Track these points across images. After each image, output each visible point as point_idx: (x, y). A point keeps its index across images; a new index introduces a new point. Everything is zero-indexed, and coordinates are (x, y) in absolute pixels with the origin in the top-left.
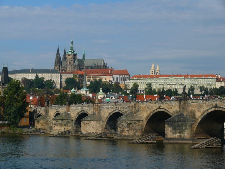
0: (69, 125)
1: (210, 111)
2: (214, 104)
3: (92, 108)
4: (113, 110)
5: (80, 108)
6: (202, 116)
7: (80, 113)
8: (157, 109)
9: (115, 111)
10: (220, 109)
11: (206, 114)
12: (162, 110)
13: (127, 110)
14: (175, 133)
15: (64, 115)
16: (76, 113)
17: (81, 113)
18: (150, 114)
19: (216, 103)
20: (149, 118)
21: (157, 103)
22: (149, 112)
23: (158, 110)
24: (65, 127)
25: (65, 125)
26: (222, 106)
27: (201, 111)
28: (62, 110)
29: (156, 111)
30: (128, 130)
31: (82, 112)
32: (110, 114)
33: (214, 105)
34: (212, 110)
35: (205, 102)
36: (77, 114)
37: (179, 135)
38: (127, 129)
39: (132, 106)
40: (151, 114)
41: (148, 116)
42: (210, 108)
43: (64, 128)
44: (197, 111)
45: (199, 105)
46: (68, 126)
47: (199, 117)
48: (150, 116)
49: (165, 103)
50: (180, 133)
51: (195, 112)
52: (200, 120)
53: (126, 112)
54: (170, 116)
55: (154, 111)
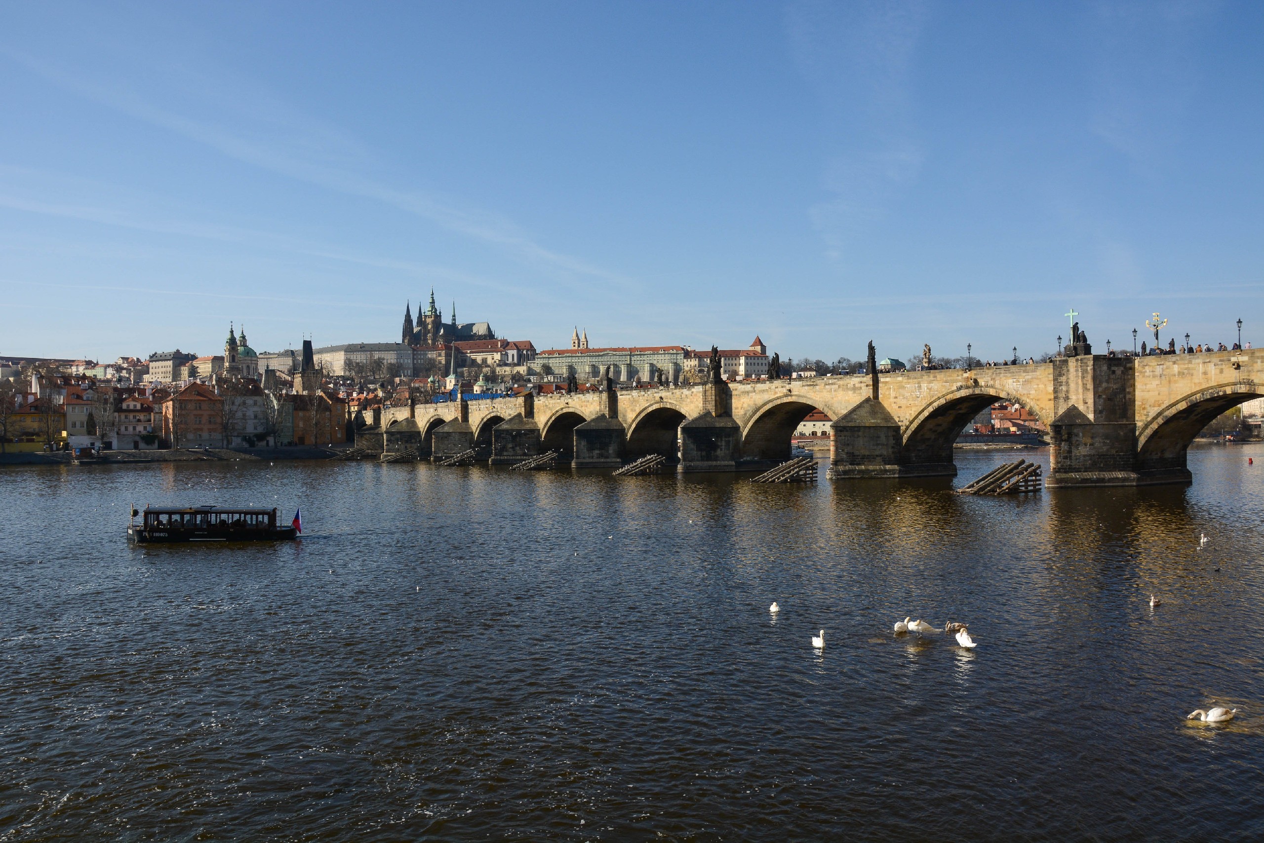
0: (413, 441)
1: (650, 409)
2: (657, 396)
3: (453, 409)
4: (488, 412)
5: (432, 410)
6: (639, 419)
7: (431, 420)
8: (562, 409)
9: (492, 415)
10: (668, 406)
11: (643, 415)
12: (571, 410)
13: (511, 412)
14: (593, 450)
15: (405, 423)
16: (425, 420)
17: (435, 420)
18: (551, 418)
19: (660, 395)
20: (549, 424)
21: (562, 399)
22: (549, 414)
23: (565, 411)
24: (407, 445)
25: (407, 442)
26: (670, 401)
27: (635, 410)
28: (402, 414)
29: (560, 413)
30: (513, 448)
31: (436, 417)
32: (483, 419)
33: (658, 399)
34: (655, 407)
35: (643, 393)
36: (428, 422)
37: (598, 452)
38: (510, 445)
39: (520, 404)
40: (553, 418)
41: (548, 421)
42: (651, 405)
43: (406, 447)
44: (629, 411)
45: (632, 399)
46: (412, 443)
47: (634, 421)
48: (551, 421)
49: (575, 398)
50: (600, 449)
51: (626, 411)
52: (634, 426)
53: (510, 415)
54: (584, 420)
55: (557, 411)
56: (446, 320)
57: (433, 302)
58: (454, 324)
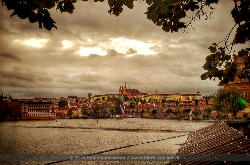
1: (185, 109)
4: (153, 109)
6: (183, 111)
12: (170, 109)
25: (137, 114)
31: (142, 110)
35: (184, 106)
39: (160, 108)
41: (166, 111)
50: (176, 116)
51: (180, 110)
53: (158, 110)
54: (173, 111)
56: (128, 89)
57: (125, 85)
58: (130, 89)
